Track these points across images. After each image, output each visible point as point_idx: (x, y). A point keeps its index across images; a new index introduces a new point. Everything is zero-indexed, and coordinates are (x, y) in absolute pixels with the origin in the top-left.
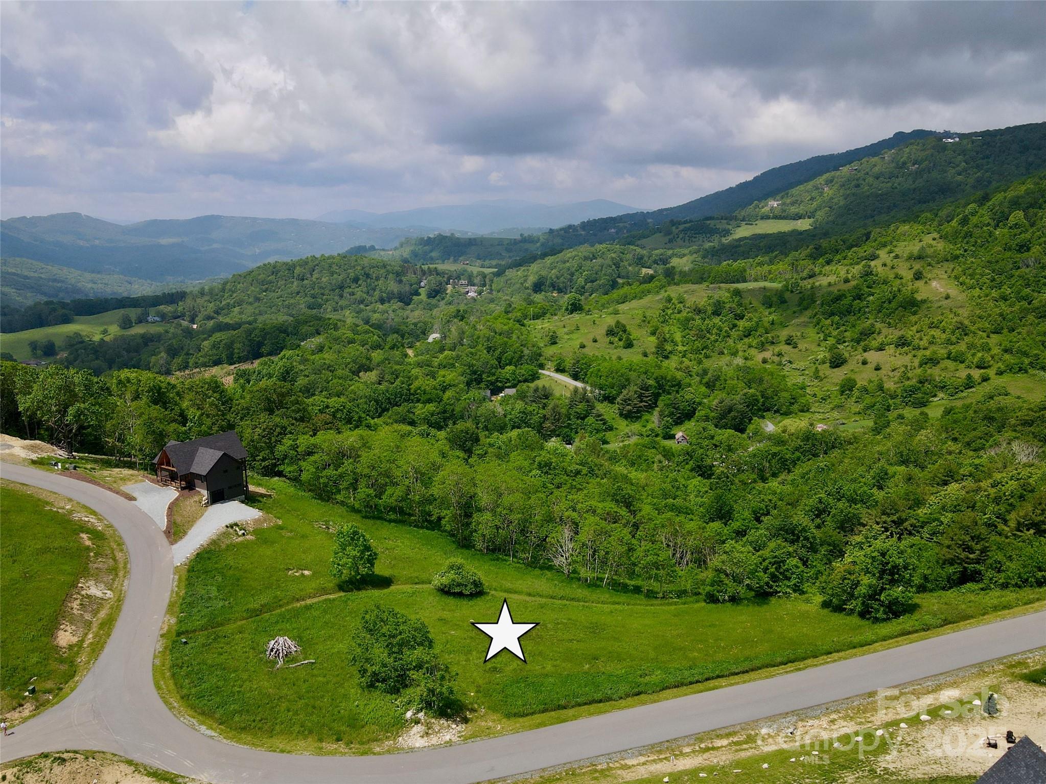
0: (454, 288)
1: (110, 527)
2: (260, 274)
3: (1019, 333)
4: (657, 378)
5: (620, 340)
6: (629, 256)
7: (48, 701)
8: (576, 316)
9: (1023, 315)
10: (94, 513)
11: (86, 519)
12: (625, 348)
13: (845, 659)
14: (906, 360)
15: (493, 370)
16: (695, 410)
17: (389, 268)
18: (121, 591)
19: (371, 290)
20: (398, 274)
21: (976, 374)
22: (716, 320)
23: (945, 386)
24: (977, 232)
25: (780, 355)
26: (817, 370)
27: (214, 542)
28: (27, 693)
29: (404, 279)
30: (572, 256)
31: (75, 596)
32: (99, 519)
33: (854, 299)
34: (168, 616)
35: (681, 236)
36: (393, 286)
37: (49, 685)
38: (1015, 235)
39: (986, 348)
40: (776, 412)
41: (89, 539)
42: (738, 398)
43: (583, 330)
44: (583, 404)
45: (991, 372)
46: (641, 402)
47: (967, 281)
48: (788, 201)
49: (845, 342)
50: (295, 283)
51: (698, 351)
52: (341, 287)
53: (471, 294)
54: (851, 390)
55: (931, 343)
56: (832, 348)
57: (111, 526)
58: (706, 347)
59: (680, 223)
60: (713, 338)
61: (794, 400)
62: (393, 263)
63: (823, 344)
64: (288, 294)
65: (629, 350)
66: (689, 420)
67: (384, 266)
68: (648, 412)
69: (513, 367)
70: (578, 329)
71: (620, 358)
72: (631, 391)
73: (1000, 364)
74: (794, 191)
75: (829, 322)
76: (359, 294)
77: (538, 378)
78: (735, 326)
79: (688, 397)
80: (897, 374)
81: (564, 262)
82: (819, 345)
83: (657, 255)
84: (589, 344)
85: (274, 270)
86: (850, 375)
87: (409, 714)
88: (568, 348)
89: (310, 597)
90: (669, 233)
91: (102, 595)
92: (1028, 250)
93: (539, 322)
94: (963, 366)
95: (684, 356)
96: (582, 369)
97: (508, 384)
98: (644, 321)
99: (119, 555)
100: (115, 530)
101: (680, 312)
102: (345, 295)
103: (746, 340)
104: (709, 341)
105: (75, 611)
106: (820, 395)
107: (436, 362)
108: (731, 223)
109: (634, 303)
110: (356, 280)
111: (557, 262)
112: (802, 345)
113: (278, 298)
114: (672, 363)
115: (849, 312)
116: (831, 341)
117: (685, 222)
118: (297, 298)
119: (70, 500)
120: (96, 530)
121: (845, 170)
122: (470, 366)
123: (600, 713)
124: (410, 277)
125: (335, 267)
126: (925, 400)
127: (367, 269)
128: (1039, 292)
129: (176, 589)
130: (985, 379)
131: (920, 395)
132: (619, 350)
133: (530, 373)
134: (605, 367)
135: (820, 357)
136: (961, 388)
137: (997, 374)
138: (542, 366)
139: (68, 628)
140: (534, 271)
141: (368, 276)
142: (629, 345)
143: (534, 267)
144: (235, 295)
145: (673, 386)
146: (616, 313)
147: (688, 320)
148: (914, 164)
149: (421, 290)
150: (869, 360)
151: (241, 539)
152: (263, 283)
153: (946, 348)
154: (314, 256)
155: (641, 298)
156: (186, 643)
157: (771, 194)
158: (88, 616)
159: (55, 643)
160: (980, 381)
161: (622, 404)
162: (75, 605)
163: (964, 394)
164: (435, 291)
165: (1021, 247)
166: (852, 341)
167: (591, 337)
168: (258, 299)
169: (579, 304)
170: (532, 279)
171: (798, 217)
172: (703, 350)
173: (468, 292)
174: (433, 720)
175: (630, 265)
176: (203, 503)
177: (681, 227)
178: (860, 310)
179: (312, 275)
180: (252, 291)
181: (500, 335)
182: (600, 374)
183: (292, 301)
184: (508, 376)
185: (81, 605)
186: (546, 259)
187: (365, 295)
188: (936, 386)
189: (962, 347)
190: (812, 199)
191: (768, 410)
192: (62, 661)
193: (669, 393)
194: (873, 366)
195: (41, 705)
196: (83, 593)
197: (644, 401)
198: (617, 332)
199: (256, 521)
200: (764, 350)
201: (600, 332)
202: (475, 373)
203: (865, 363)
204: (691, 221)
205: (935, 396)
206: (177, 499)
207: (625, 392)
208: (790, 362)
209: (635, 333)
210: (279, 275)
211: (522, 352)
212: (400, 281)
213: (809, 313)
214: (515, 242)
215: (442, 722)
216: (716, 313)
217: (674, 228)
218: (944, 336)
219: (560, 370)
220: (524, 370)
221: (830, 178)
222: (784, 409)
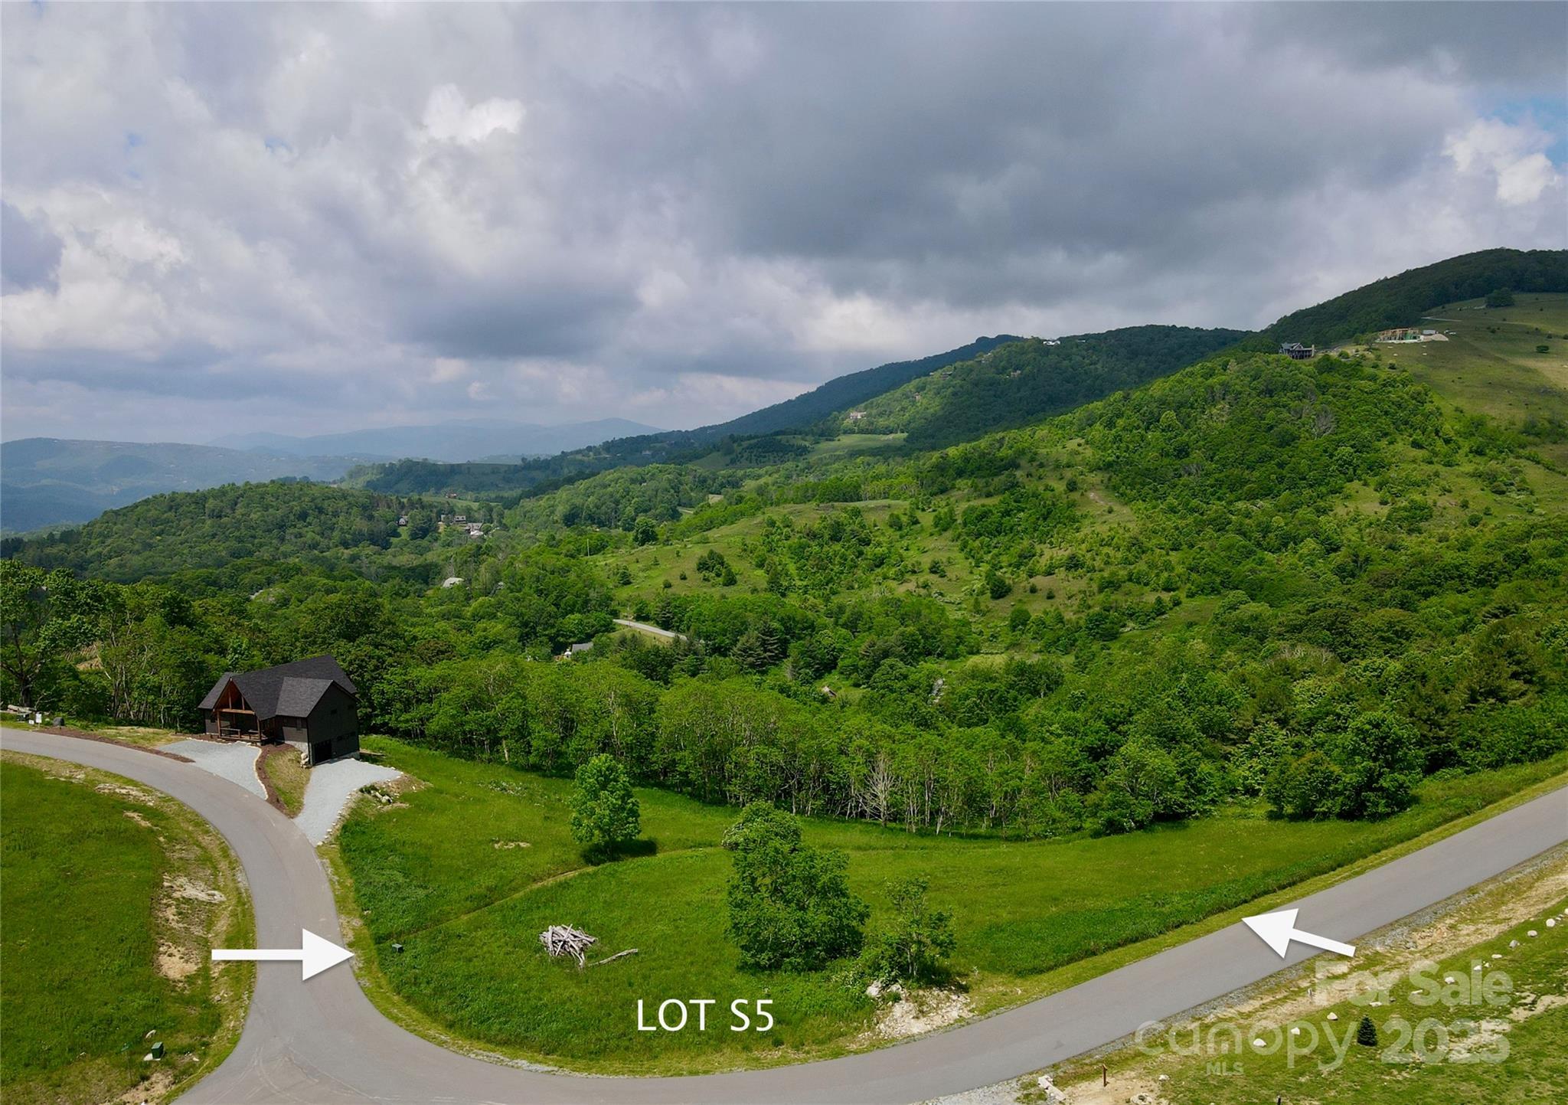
0: (448, 526)
1: (169, 800)
2: (150, 510)
3: (1201, 549)
4: (783, 618)
5: (718, 575)
6: (689, 478)
7: (193, 1065)
8: (651, 549)
9: (1199, 528)
10: (135, 784)
11: (124, 791)
12: (725, 585)
13: (1403, 855)
14: (1082, 584)
15: (552, 621)
16: (836, 658)
17: (351, 499)
18: (237, 889)
19: (326, 530)
20: (365, 508)
21: (1166, 597)
22: (837, 547)
23: (1133, 614)
24: (1127, 436)
25: (925, 586)
26: (977, 602)
27: (354, 812)
28: (149, 1057)
29: (376, 514)
30: (615, 479)
31: (165, 901)
32: (144, 791)
33: (1003, 516)
34: (343, 916)
35: (746, 455)
36: (360, 524)
37: (184, 1039)
38: (1170, 439)
39: (1168, 566)
40: (940, 655)
41: (144, 818)
42: (893, 639)
43: (664, 565)
44: (691, 656)
45: (1182, 595)
46: (765, 651)
47: (1128, 491)
48: (874, 412)
49: (1001, 568)
50: (209, 522)
51: (821, 586)
52: (282, 527)
53: (475, 533)
54: (1024, 624)
55: (1107, 563)
56: (989, 576)
57: (172, 799)
58: (831, 580)
59: (742, 439)
60: (837, 568)
61: (960, 640)
62: (356, 493)
63: (976, 571)
64: (198, 537)
65: (733, 588)
66: (830, 673)
67: (344, 497)
68: (774, 664)
69: (577, 616)
70: (656, 564)
71: (723, 597)
72: (750, 638)
73: (1189, 585)
74: (880, 399)
75: (977, 543)
76: (310, 535)
77: (613, 630)
78: (861, 553)
79: (826, 642)
80: (1076, 602)
81: (605, 486)
82: (971, 573)
83: (724, 477)
84: (676, 582)
85: (172, 503)
86: (1018, 606)
87: (873, 991)
88: (649, 586)
89: (549, 875)
90: (729, 452)
91: (208, 898)
92: (1188, 455)
93: (599, 557)
94: (1148, 588)
95: (805, 593)
96: (675, 614)
97: (572, 640)
98: (745, 550)
99: (206, 840)
100: (181, 805)
101: (787, 538)
102: (288, 537)
103: (879, 570)
104: (833, 573)
105: (174, 924)
106: (987, 633)
107: (468, 611)
108: (807, 438)
109: (725, 529)
110: (303, 516)
111: (595, 487)
112: (951, 573)
113: (181, 544)
114: (793, 600)
115: (999, 533)
116: (985, 568)
117: (750, 438)
118: (214, 543)
119: (79, 767)
120: (145, 806)
121: (936, 375)
122: (518, 615)
123: (1149, 955)
124: (381, 511)
125: (269, 499)
126: (1114, 631)
127: (318, 501)
128: (1208, 503)
129: (336, 878)
130: (1177, 603)
131: (1108, 625)
132: (718, 588)
133: (602, 622)
134: (707, 609)
135: (977, 586)
136: (1153, 615)
137: (1187, 597)
138: (615, 614)
139: (173, 950)
140: (562, 500)
141: (321, 510)
142: (731, 581)
143: (563, 494)
144: (109, 541)
145: (806, 628)
146: (706, 541)
147: (802, 547)
148: (1015, 370)
149: (400, 530)
150: (1038, 587)
151: (388, 807)
152: (155, 522)
153: (1125, 568)
154: (233, 484)
155: (732, 523)
156: (401, 950)
157: (853, 403)
158: (197, 931)
159: (161, 975)
160: (1171, 605)
161: (741, 655)
162: (170, 913)
163: (1157, 622)
164: (421, 529)
165: (1180, 451)
166: (1010, 565)
167: (677, 572)
168: (149, 546)
169: (653, 532)
170: (561, 510)
171: (889, 431)
172: (828, 586)
173: (469, 531)
174: (921, 993)
175: (692, 490)
176: (303, 762)
177: (745, 444)
178: (1011, 529)
179: (233, 510)
180: (139, 534)
181: (553, 573)
182: (702, 618)
183: (205, 547)
184: (572, 627)
185: (180, 913)
186: (577, 484)
187: (318, 538)
188: (1124, 614)
189: (1141, 566)
190: (903, 409)
191: (929, 654)
192: (188, 1002)
193: (800, 638)
194: (1045, 594)
195: (184, 1073)
196: (177, 895)
197: (770, 651)
198: (710, 565)
199: (399, 783)
200: (905, 581)
201: (689, 566)
202: (525, 624)
203: (1033, 590)
204: (756, 437)
205: (1124, 626)
206: (263, 757)
207: (742, 639)
208: (941, 594)
209: (736, 566)
210: (180, 510)
211: (588, 595)
212: (371, 518)
213: (949, 534)
214: (516, 469)
215: (936, 993)
216: (835, 538)
217: (735, 445)
218: (1119, 555)
219: (641, 617)
220: (593, 618)
221: (921, 384)
222: (949, 651)
